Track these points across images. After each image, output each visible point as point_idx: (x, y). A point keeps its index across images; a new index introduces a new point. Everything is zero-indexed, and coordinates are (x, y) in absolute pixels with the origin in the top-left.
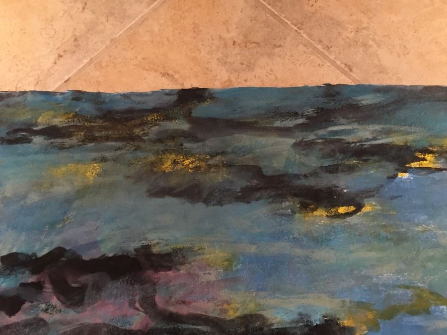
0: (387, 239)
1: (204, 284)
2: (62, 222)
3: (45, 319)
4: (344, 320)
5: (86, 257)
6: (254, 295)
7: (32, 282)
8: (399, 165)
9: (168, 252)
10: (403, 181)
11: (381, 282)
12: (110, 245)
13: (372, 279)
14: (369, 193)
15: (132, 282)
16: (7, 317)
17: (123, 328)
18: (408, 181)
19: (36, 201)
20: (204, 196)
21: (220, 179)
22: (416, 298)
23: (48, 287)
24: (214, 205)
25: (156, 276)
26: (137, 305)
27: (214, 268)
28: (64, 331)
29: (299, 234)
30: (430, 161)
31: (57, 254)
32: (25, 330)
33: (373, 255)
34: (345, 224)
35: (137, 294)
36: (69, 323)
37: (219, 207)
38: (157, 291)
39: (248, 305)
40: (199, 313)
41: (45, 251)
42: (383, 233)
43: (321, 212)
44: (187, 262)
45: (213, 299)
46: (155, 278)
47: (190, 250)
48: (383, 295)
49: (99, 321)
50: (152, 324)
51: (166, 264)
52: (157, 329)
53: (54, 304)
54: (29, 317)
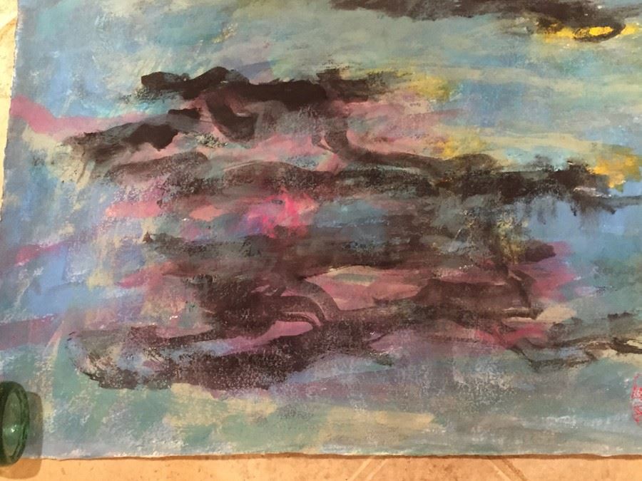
1: (411, 117)
2: (221, 36)
3: (204, 154)
4: (594, 167)
5: (254, 80)
6: (478, 130)
7: (185, 110)
9: (362, 78)
12: (285, 67)
13: (632, 118)
14: (632, 11)
15: (316, 114)
16: (156, 151)
17: (306, 168)
19: (185, 8)
20: (410, 7)
23: (206, 116)
24: (423, 19)
25: (347, 107)
26: (323, 142)
27: (425, 98)
28: (229, 169)
29: (538, 59)
31: (215, 77)
32: (180, 166)
33: (635, 88)
34: (599, 49)
35: (322, 129)
36: (236, 159)
37: (430, 23)
38: (349, 125)
39: (469, 143)
40: (406, 152)
41: (200, 72)
43: (566, 33)
44: (387, 90)
45: (424, 135)
46: (347, 110)
47: (392, 75)
49: (275, 159)
50: (344, 165)
51: (359, 93)
52: (350, 171)
53: (215, 137)
54: (183, 151)
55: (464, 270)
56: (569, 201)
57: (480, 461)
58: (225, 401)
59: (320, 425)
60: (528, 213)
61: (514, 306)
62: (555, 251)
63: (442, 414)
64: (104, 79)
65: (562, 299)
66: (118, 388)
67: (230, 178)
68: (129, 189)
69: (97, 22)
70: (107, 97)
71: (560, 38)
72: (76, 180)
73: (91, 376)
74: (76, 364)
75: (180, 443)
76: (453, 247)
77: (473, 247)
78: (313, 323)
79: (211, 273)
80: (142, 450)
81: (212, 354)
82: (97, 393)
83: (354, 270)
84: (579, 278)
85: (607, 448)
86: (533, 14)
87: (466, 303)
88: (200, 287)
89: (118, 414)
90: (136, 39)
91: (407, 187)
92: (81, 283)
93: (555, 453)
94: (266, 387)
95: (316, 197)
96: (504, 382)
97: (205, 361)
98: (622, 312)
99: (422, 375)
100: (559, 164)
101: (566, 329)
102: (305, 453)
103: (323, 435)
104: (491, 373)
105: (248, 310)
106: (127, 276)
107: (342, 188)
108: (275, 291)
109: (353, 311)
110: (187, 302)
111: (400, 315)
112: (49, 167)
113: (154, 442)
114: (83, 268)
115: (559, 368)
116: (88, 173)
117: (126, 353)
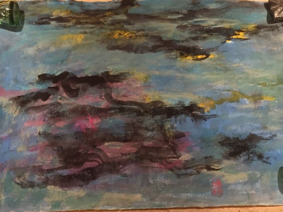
0: (220, 70)
1: (134, 88)
3: (60, 103)
4: (200, 104)
5: (78, 76)
6: (158, 92)
7: (54, 87)
8: (227, 37)
9: (117, 74)
11: (217, 89)
12: (90, 71)
13: (213, 87)
14: (213, 50)
15: (101, 87)
16: (43, 102)
17: (97, 107)
18: (231, 44)
19: (54, 51)
21: (142, 42)
22: (233, 95)
23: (61, 89)
24: (139, 53)
25: (112, 85)
26: (103, 97)
28: (69, 108)
29: (179, 67)
30: (242, 35)
31: (64, 75)
32: (51, 107)
33: (214, 77)
35: (103, 93)
36: (72, 104)
37: (141, 55)
38: (113, 91)
40: (132, 100)
41: (59, 73)
42: (219, 67)
43: (190, 58)
44: (126, 78)
45: (139, 94)
46: (111, 86)
47: (128, 73)
48: (218, 94)
49: (86, 104)
50: (111, 106)
51: (116, 80)
52: (113, 108)
53: (64, 96)
54: (53, 102)
55: (153, 142)
56: (191, 117)
57: (159, 211)
58: (67, 192)
59: (101, 199)
60: (176, 121)
61: (171, 155)
62: (186, 135)
63: (145, 194)
64: (24, 76)
65: (188, 152)
66: (28, 188)
67: (70, 111)
68: (33, 116)
69: (22, 56)
70: (25, 83)
71: (187, 59)
72: (13, 113)
73: (18, 184)
74: (13, 180)
75: (50, 207)
76: (149, 134)
77: (156, 134)
78: (99, 162)
79: (63, 146)
80: (36, 210)
81: (62, 175)
82: (20, 190)
83: (114, 143)
84: (194, 144)
85: (203, 204)
86: (178, 51)
87: (154, 154)
88: (58, 150)
89: (28, 197)
90: (36, 62)
91: (133, 113)
92: (15, 150)
93: (185, 207)
94: (82, 186)
95: (101, 117)
96: (167, 182)
97: (60, 177)
98: (209, 156)
99: (138, 180)
100: (187, 104)
101: (189, 162)
102: (95, 209)
103: (102, 203)
104: (163, 179)
105: (76, 158)
106: (32, 147)
107: (110, 114)
108: (85, 151)
109: (114, 158)
110: (53, 156)
111: (130, 159)
112: (4, 109)
113: (40, 207)
114: (16, 145)
115: (187, 176)
116: (18, 110)
117: (31, 175)
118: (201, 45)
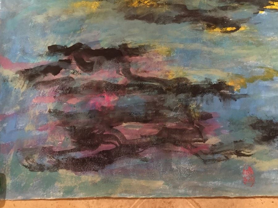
0: (252, 44)
1: (156, 63)
2: (80, 30)
3: (73, 77)
4: (229, 82)
6: (182, 68)
7: (65, 60)
8: (260, 7)
9: (136, 47)
10: (262, 15)
11: (248, 65)
12: (106, 43)
13: (244, 63)
14: (243, 21)
15: (118, 61)
16: (53, 76)
17: (114, 83)
18: (265, 15)
19: (66, 19)
20: (156, 19)
21: (164, 11)
22: (266, 73)
23: (74, 62)
24: (161, 24)
25: (130, 59)
26: (121, 73)
27: (161, 55)
28: (83, 83)
29: (206, 40)
30: (276, 6)
31: (78, 46)
32: (63, 82)
33: (245, 51)
34: (230, 36)
35: (120, 68)
36: (86, 80)
37: (164, 25)
38: (131, 66)
39: (179, 73)
40: (154, 76)
41: (72, 45)
42: (250, 41)
43: (218, 30)
44: (146, 52)
45: (161, 70)
46: (130, 60)
47: (148, 46)
48: (249, 71)
49: (101, 79)
50: (129, 82)
51: (135, 53)
52: (131, 84)
53: (77, 71)
54: (64, 76)
55: (177, 124)
56: (218, 96)
57: (183, 199)
58: (80, 176)
59: (118, 186)
60: (202, 101)
61: (196, 138)
62: (213, 116)
63: (167, 181)
64: (33, 47)
65: (215, 135)
66: (37, 171)
67: (83, 87)
68: (42, 92)
69: (30, 25)
70: (34, 55)
71: (215, 31)
72: (21, 88)
73: (26, 167)
74: (20, 162)
75: (62, 193)
76: (172, 114)
77: (180, 114)
78: (116, 145)
79: (75, 125)
80: (46, 196)
81: (75, 158)
82: (29, 173)
83: (133, 124)
84: (222, 127)
85: (233, 194)
86: (205, 22)
87: (177, 137)
88: (71, 131)
89: (37, 182)
90: (46, 32)
91: (154, 90)
92: (22, 129)
93: (212, 196)
94: (97, 171)
95: (117, 95)
96: (192, 168)
97: (72, 160)
98: (239, 140)
99: (160, 165)
100: (214, 81)
101: (217, 147)
102: (112, 197)
103: (119, 190)
104: (187, 165)
105: (90, 140)
106: (41, 126)
107: (128, 91)
108: (101, 132)
109: (132, 140)
110: (65, 137)
111: (151, 142)
112: (10, 83)
113: (51, 193)
114: (23, 123)
115: (214, 162)
116: (26, 85)
117: (40, 157)
118: (230, 15)
